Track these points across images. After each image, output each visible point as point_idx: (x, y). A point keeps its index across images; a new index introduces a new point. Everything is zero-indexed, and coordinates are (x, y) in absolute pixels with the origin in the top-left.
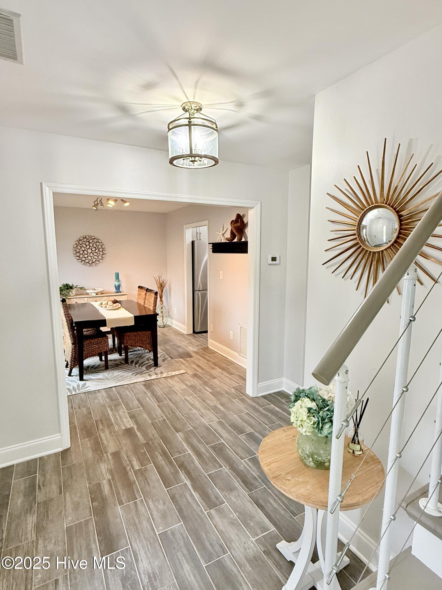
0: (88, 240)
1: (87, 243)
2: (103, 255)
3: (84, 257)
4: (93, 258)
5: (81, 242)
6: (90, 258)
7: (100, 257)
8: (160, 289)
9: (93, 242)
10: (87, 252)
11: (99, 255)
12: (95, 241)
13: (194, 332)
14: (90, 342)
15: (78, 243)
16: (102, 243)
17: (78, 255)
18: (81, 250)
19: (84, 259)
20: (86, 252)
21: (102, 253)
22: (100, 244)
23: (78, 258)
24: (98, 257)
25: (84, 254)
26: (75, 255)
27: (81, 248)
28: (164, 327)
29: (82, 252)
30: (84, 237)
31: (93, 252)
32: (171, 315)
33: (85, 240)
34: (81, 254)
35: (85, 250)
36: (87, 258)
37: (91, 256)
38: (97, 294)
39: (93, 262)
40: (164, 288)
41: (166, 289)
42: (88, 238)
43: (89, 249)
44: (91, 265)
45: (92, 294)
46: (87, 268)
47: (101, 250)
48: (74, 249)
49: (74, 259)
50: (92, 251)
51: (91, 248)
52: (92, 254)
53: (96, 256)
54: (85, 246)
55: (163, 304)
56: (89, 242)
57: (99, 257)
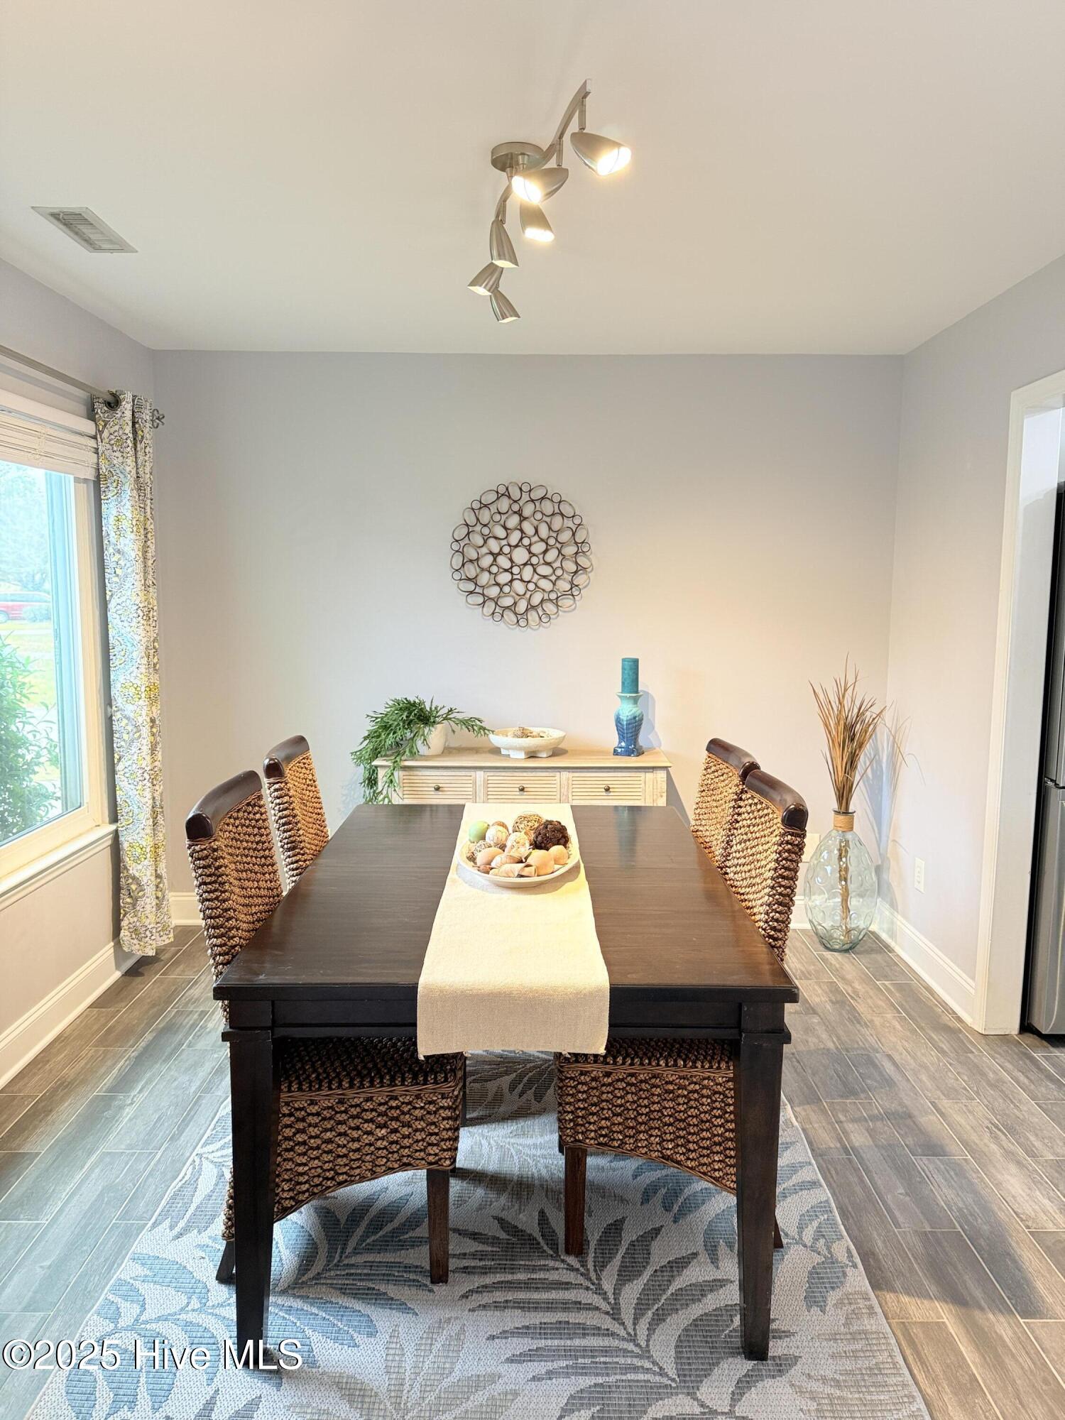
0: (516, 508)
1: (513, 521)
2: (576, 572)
3: (497, 584)
4: (531, 586)
5: (485, 516)
6: (519, 587)
7: (564, 585)
8: (838, 752)
9: (539, 516)
10: (511, 560)
11: (559, 572)
12: (548, 507)
13: (1026, 1027)
14: (341, 1102)
15: (472, 520)
16: (577, 521)
17: (472, 574)
18: (484, 550)
19: (494, 592)
20: (503, 562)
21: (573, 568)
22: (569, 523)
23: (471, 587)
24: (554, 584)
25: (494, 569)
26: (457, 576)
27: (485, 542)
28: (846, 951)
29: (486, 561)
30: (502, 489)
31: (534, 560)
32: (889, 885)
33: (504, 504)
34: (482, 570)
35: (501, 553)
36: (506, 589)
37: (526, 577)
38: (532, 755)
39: (531, 607)
40: (861, 746)
41: (877, 753)
42: (515, 494)
43: (517, 546)
44: (522, 623)
45: (514, 755)
46: (504, 632)
47: (572, 549)
48: (456, 546)
49: (451, 591)
50: (532, 554)
51: (526, 542)
52: (529, 569)
53: (545, 577)
54: (500, 532)
55: (851, 829)
56: (519, 513)
57: (559, 583)
